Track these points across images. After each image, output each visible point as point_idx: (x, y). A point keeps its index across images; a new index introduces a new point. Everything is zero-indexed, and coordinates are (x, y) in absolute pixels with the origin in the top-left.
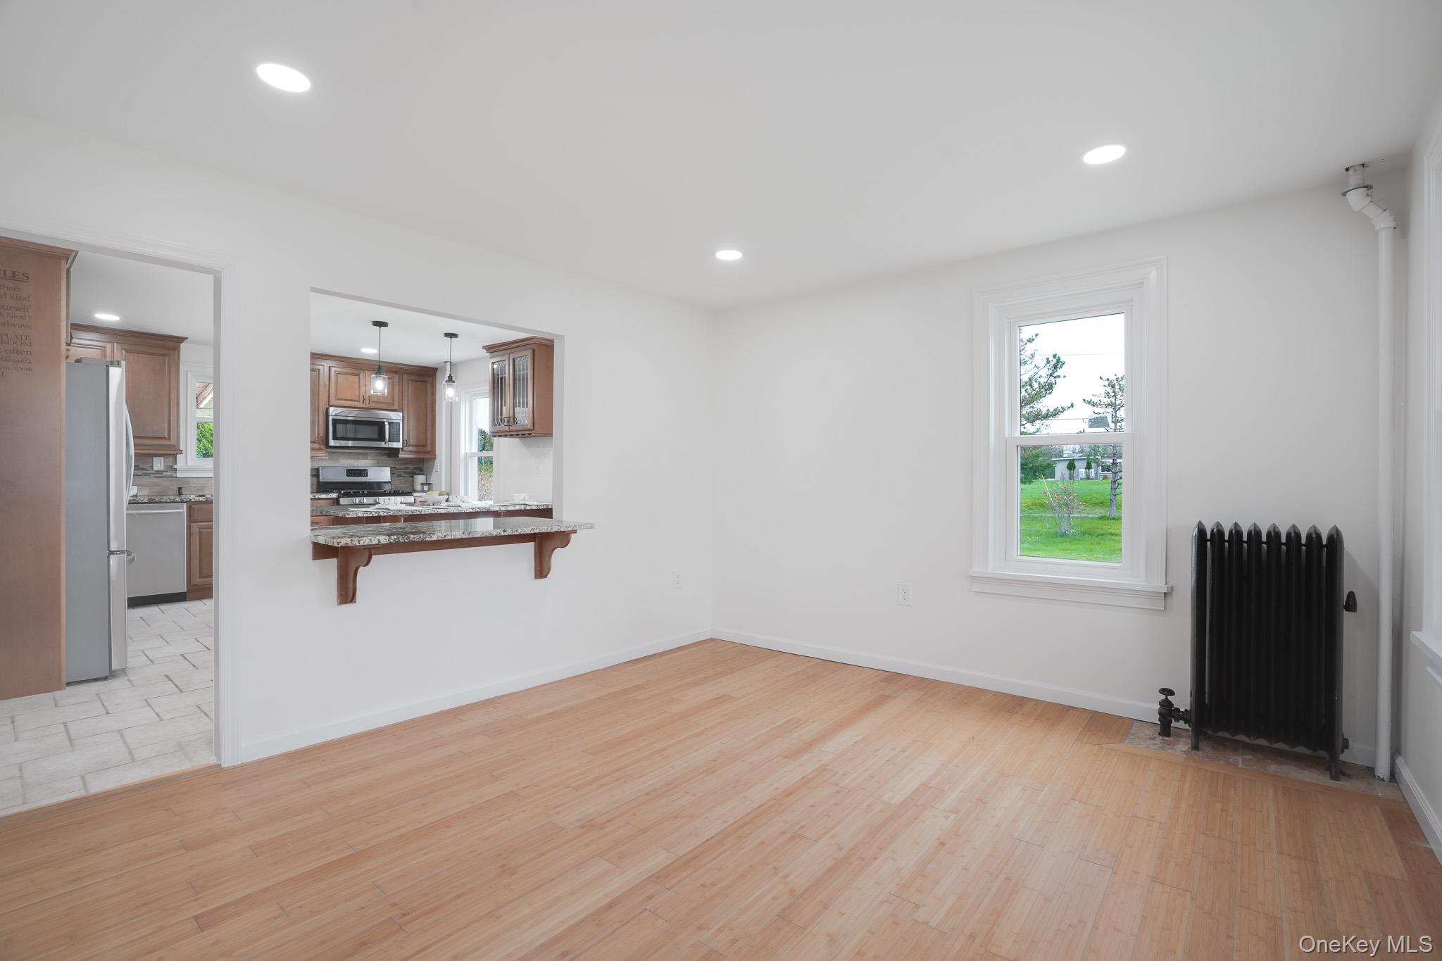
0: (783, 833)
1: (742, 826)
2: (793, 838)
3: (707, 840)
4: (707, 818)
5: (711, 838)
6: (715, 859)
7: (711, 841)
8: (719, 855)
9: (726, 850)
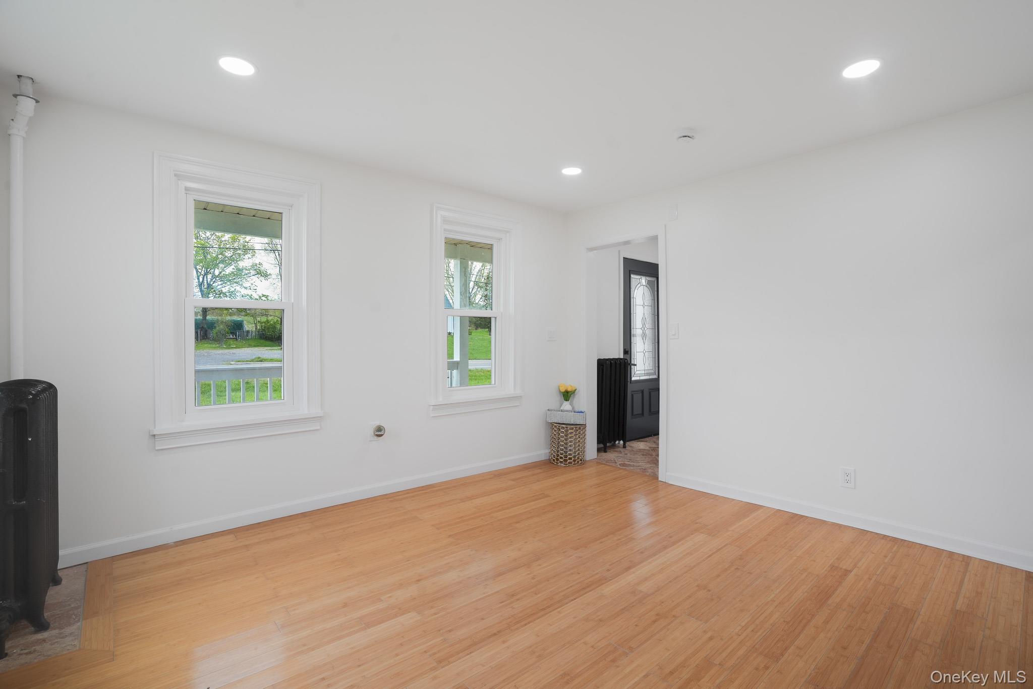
0: (518, 600)
1: (548, 607)
2: (513, 595)
3: (575, 599)
4: (575, 618)
5: (572, 600)
6: (571, 587)
7: (572, 598)
8: (567, 589)
9: (562, 591)
